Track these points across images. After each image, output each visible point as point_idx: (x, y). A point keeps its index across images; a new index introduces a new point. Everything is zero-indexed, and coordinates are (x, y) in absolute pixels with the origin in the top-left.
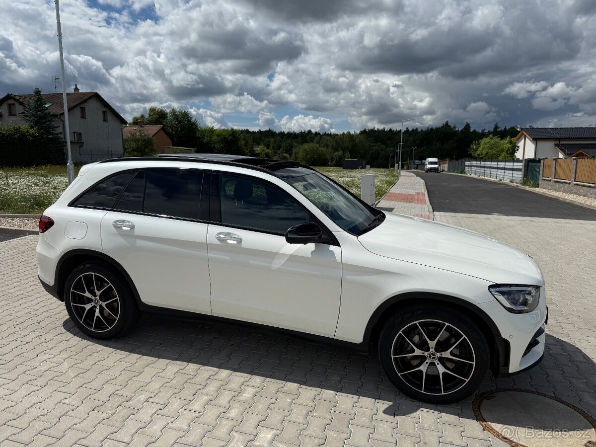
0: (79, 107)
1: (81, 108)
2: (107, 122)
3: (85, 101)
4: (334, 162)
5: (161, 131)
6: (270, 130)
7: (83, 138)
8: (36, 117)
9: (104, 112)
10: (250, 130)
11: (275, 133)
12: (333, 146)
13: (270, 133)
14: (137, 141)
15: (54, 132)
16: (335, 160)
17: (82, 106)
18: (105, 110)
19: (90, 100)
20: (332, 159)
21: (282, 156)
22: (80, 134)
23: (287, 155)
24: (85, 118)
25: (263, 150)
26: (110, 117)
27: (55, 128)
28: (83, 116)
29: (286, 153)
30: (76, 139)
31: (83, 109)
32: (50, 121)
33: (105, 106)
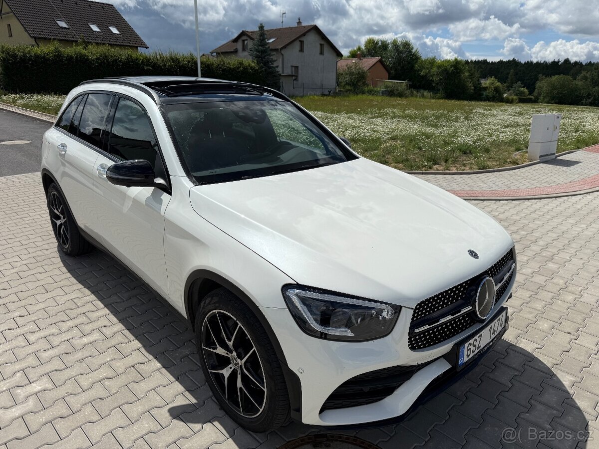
0: (298, 40)
1: (300, 41)
2: (323, 55)
3: (304, 35)
4: (590, 100)
5: (379, 63)
6: (514, 60)
7: (300, 71)
8: (259, 52)
9: (321, 45)
10: (488, 61)
11: (520, 63)
12: (593, 79)
13: (513, 63)
14: (352, 74)
15: (272, 65)
16: (592, 98)
17: (301, 39)
18: (323, 42)
19: (309, 33)
20: (589, 95)
21: (519, 91)
22: (297, 67)
23: (526, 90)
24: (303, 52)
25: (492, 84)
26: (326, 49)
27: (273, 61)
28: (302, 50)
29: (524, 87)
30: (293, 73)
31: (302, 42)
32: (270, 55)
33: (322, 39)
